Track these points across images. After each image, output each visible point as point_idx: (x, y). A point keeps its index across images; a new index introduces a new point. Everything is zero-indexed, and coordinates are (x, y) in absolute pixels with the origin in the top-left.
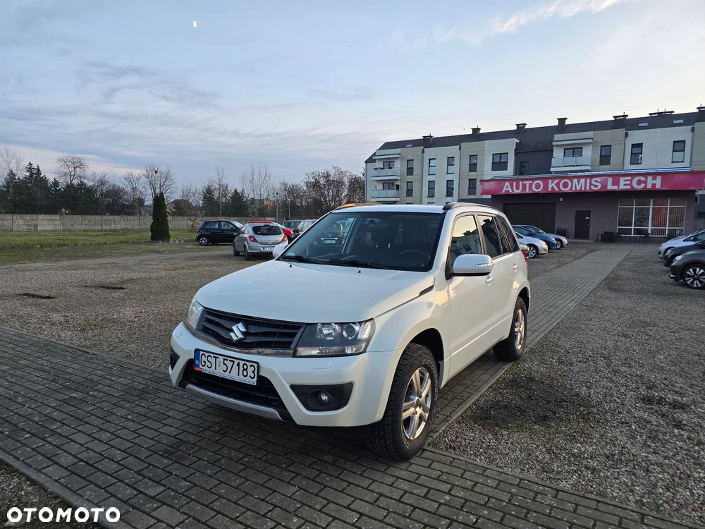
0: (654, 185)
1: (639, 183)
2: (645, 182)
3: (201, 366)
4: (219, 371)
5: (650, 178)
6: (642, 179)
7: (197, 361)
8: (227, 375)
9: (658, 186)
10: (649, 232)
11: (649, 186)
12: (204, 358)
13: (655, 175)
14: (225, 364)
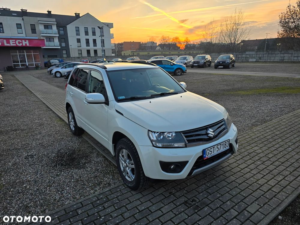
0: (26, 44)
1: (19, 43)
2: (22, 43)
3: (206, 156)
4: (216, 152)
5: (23, 41)
6: (20, 41)
7: (204, 155)
8: (220, 152)
9: (28, 45)
10: (27, 65)
11: (24, 45)
12: (208, 151)
13: (25, 40)
14: (217, 148)
